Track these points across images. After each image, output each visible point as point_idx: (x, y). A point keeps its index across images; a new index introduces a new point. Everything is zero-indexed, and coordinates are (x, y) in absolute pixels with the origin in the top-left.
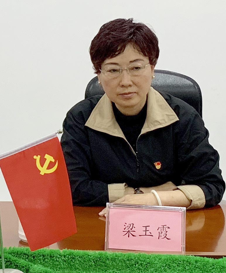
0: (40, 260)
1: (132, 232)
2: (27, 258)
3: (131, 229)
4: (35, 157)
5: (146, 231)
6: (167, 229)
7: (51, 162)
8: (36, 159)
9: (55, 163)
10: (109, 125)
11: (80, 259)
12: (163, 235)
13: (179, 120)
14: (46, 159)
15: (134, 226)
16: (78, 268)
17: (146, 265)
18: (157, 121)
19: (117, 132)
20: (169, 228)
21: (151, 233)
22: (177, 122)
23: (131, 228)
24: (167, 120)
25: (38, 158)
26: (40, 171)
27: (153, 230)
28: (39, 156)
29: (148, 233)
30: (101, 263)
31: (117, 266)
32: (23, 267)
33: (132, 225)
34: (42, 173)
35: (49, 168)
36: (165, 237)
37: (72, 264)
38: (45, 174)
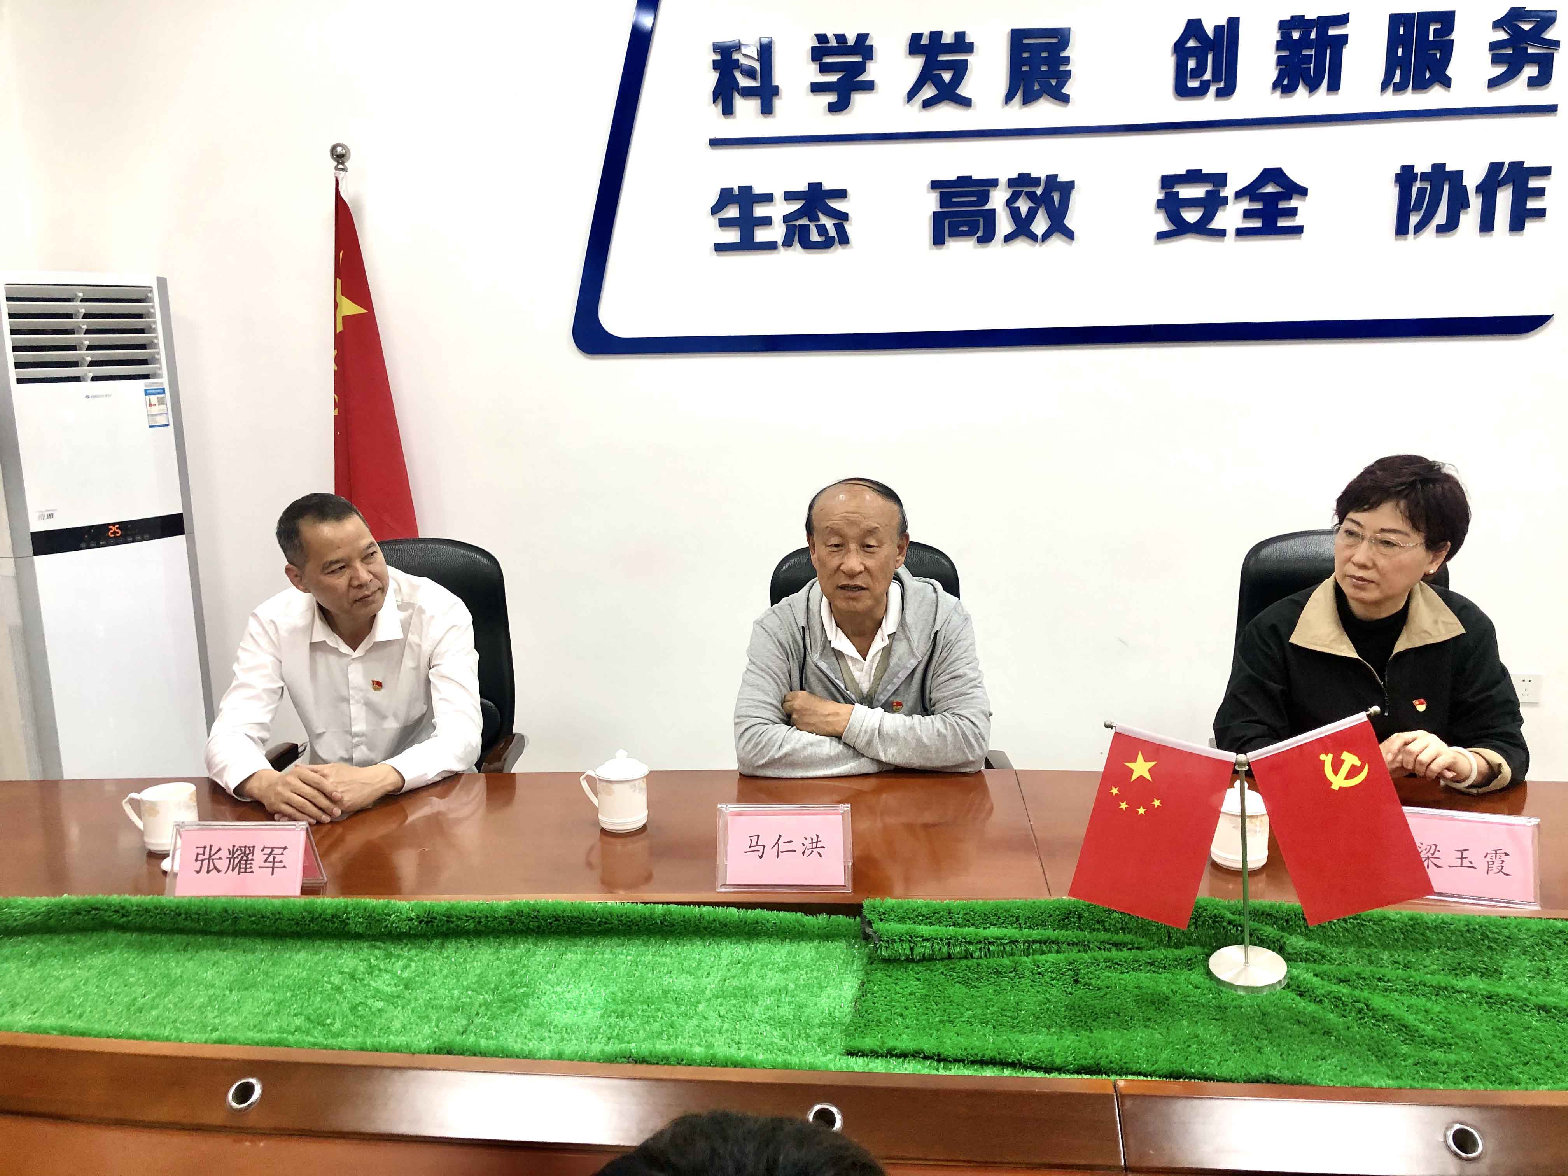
0: (1300, 927)
1: (1435, 861)
2: (1275, 923)
3: (1433, 854)
4: (1323, 757)
5: (1462, 858)
6: (1504, 857)
7: (1353, 766)
8: (1324, 762)
9: (1361, 769)
10: (1333, 637)
11: (1375, 927)
12: (1495, 867)
13: (1463, 631)
14: (1343, 761)
15: (1438, 848)
16: (1372, 944)
17: (1505, 941)
18: (1426, 632)
19: (1347, 650)
20: (1507, 854)
21: (1471, 863)
22: (1463, 634)
23: (1432, 851)
24: (1443, 632)
25: (1327, 759)
26: (1331, 783)
27: (1475, 856)
28: (1330, 756)
29: (1466, 862)
30: (1417, 936)
31: (1446, 941)
32: (1274, 942)
33: (1433, 847)
34: (1335, 787)
35: (1349, 776)
36: (1500, 871)
37: (1360, 935)
38: (1341, 788)
